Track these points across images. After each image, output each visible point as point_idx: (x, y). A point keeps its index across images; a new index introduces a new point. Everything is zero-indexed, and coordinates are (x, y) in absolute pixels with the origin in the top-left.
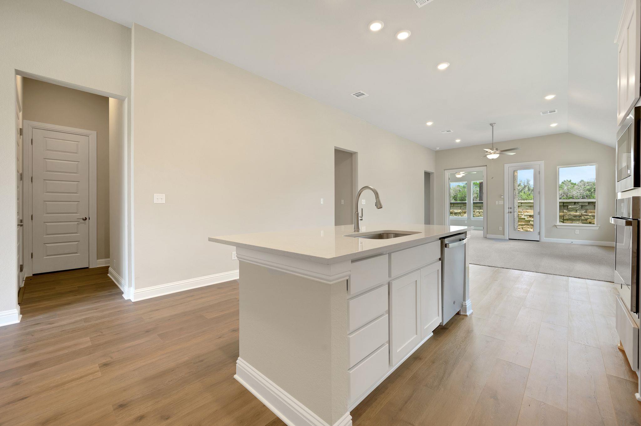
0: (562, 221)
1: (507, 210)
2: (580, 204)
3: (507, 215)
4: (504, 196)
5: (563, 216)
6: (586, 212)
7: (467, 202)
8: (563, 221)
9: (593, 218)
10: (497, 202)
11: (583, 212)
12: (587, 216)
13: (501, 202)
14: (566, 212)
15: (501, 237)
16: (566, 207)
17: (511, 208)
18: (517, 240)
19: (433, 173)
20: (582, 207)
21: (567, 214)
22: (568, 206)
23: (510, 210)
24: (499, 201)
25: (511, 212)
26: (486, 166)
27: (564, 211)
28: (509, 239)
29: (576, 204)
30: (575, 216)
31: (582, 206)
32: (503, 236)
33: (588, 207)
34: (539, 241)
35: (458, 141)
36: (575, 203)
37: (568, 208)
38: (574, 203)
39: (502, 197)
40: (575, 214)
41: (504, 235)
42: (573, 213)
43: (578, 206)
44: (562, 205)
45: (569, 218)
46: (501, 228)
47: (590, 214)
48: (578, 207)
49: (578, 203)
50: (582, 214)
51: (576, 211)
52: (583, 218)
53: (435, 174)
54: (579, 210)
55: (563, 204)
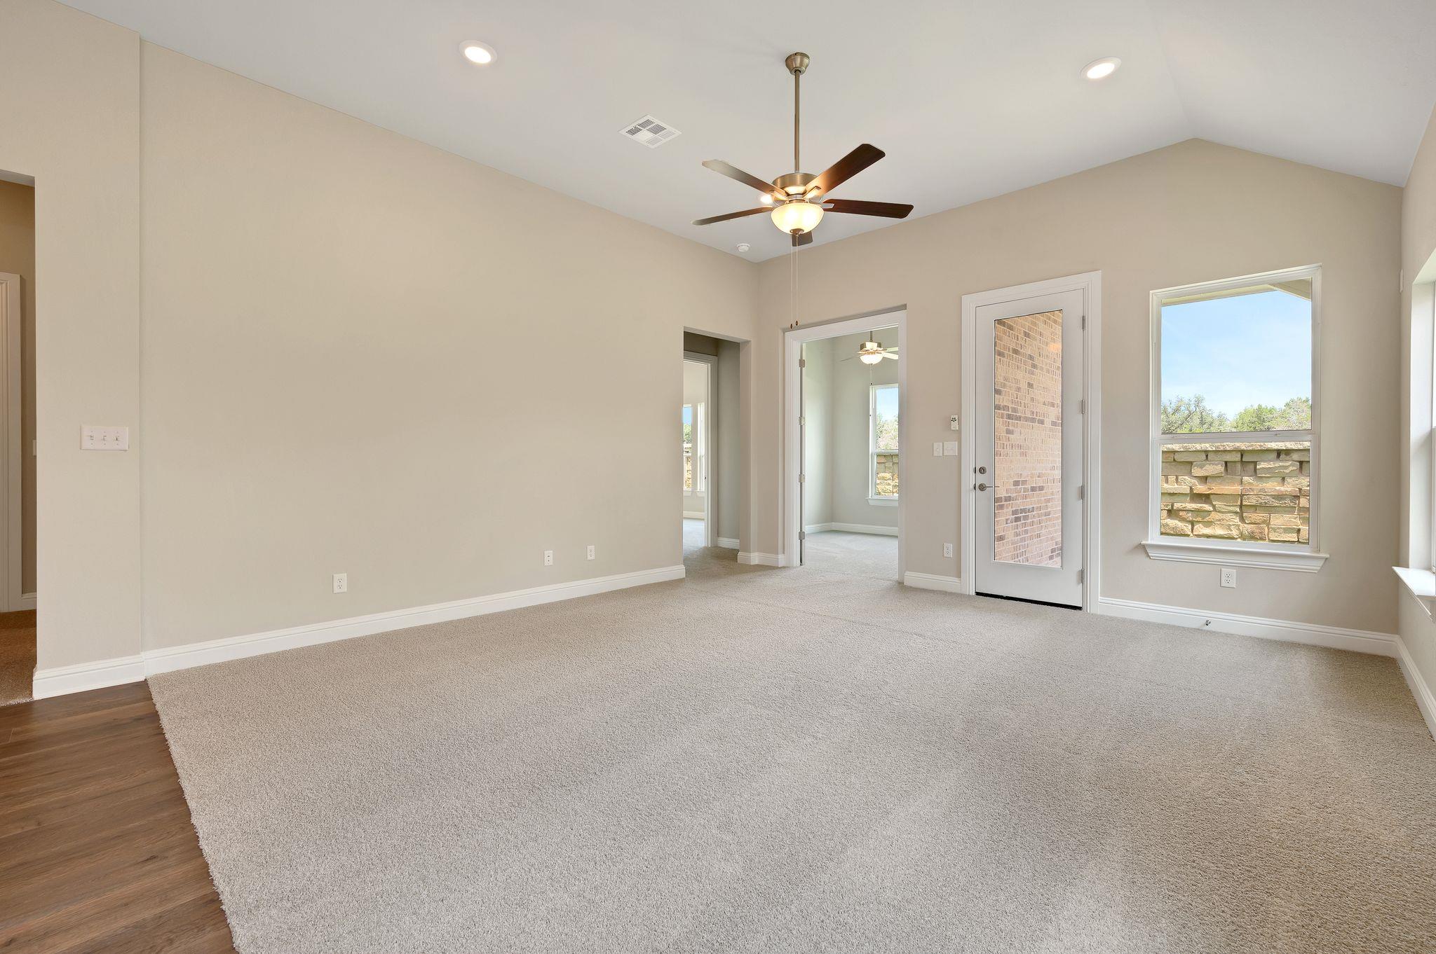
0: (1236, 513)
1: (969, 479)
3: (970, 499)
4: (960, 424)
5: (1242, 496)
8: (1242, 512)
10: (938, 451)
13: (951, 448)
14: (1250, 483)
15: (950, 582)
16: (1252, 467)
17: (982, 470)
18: (1002, 597)
19: (747, 342)
20: (1301, 467)
21: (1253, 490)
22: (1255, 463)
23: (981, 479)
24: (945, 445)
25: (982, 487)
27: (1246, 479)
28: (978, 594)
29: (1282, 456)
30: (1280, 497)
32: (956, 580)
34: (1080, 608)
36: (1279, 453)
37: (1255, 469)
38: (1275, 455)
39: (955, 425)
40: (1278, 488)
41: (959, 575)
42: (1273, 486)
43: (1289, 465)
44: (1238, 458)
45: (1260, 501)
46: (947, 549)
48: (1286, 467)
49: (1288, 452)
50: (1300, 489)
51: (1283, 479)
53: (753, 346)
54: (1291, 477)
55: (1242, 456)
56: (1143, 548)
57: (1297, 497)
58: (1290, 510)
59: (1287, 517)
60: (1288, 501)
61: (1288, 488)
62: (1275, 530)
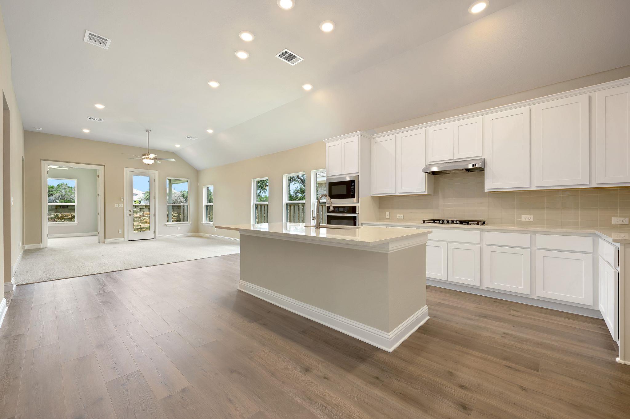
1: (126, 213)
2: (140, 207)
3: (126, 218)
4: (124, 200)
6: (143, 214)
7: (75, 204)
9: (148, 218)
10: (117, 206)
11: (142, 213)
12: (144, 217)
13: (121, 205)
15: (121, 239)
17: (130, 211)
18: (136, 240)
23: (130, 213)
24: (119, 204)
25: (130, 215)
26: (104, 166)
28: (129, 241)
29: (137, 207)
31: (141, 209)
33: (144, 210)
34: (154, 239)
35: (86, 131)
39: (122, 200)
41: (124, 237)
46: (120, 231)
47: (146, 216)
48: (138, 210)
51: (137, 213)
52: (141, 218)
56: (166, 225)
57: (140, 217)
58: (138, 221)
59: (138, 222)
60: (138, 218)
61: (138, 215)
62: (135, 226)
